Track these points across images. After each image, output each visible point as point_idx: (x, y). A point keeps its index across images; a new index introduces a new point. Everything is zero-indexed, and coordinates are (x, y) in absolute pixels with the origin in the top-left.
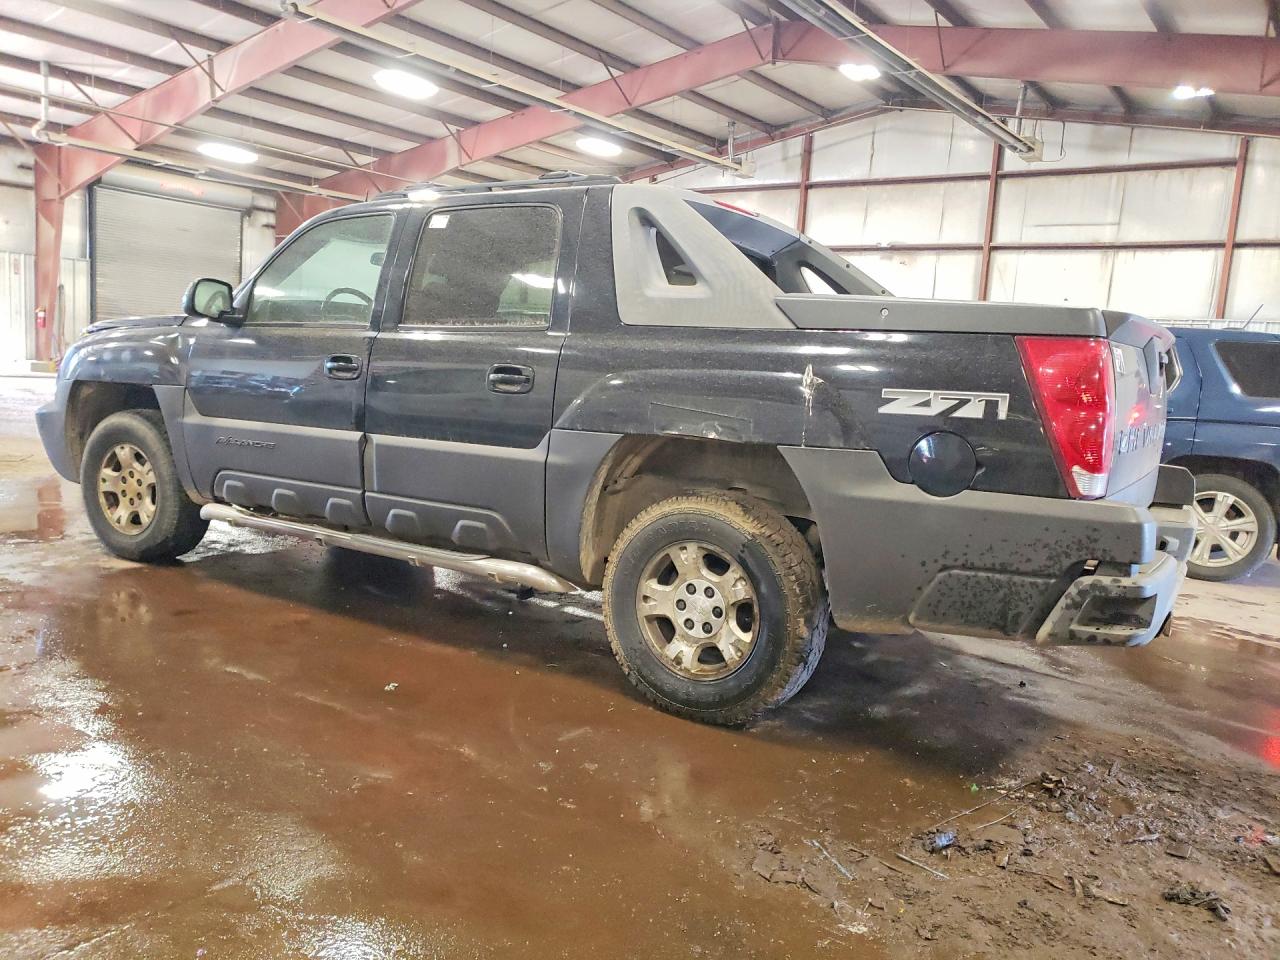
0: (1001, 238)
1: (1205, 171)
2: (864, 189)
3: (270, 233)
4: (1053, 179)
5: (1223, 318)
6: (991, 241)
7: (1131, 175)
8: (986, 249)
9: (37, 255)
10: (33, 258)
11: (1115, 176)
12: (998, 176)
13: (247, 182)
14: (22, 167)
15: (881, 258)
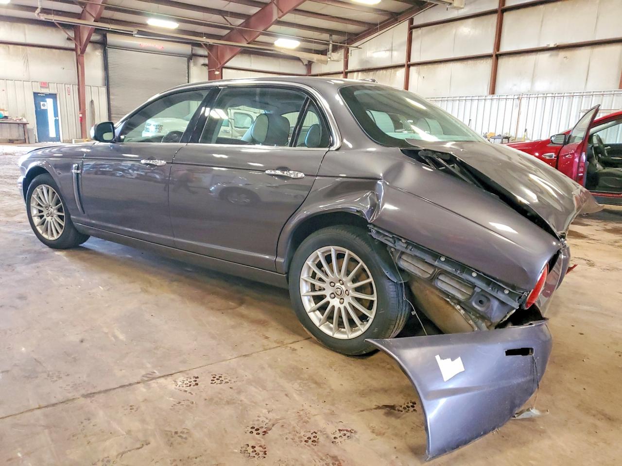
3: (206, 69)
9: (79, 85)
10: (77, 86)
13: (171, 38)
14: (69, 39)
15: (550, 56)
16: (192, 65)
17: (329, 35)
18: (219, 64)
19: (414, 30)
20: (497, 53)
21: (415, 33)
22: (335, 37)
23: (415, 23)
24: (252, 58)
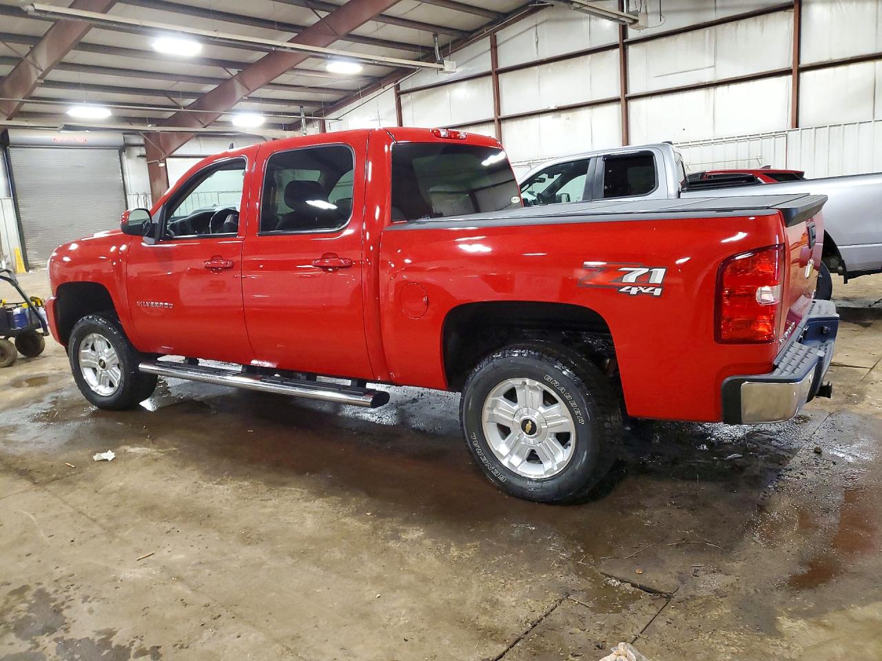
0: (633, 91)
1: (772, 16)
2: (536, 68)
4: (664, 40)
5: (797, 127)
6: (626, 92)
7: (719, 27)
8: (623, 100)
11: (707, 30)
12: (624, 45)
15: (553, 118)
16: (124, 158)
17: (299, 107)
18: (163, 153)
19: (401, 96)
20: (499, 117)
21: (404, 99)
22: (306, 108)
23: (402, 88)
24: (202, 142)
